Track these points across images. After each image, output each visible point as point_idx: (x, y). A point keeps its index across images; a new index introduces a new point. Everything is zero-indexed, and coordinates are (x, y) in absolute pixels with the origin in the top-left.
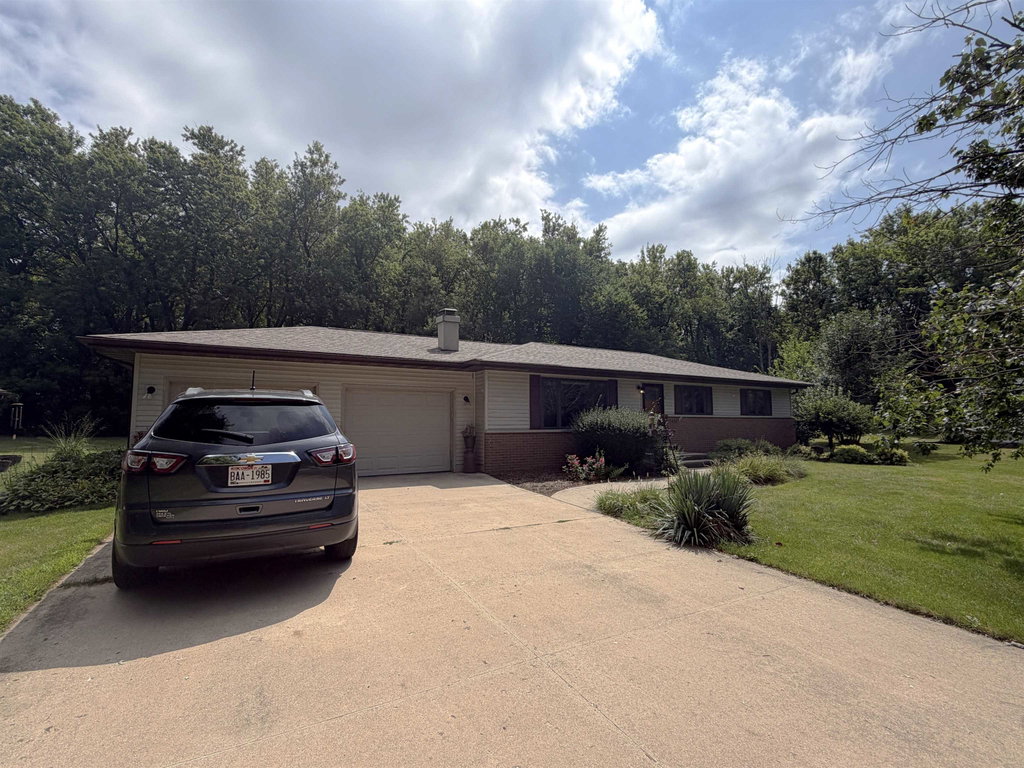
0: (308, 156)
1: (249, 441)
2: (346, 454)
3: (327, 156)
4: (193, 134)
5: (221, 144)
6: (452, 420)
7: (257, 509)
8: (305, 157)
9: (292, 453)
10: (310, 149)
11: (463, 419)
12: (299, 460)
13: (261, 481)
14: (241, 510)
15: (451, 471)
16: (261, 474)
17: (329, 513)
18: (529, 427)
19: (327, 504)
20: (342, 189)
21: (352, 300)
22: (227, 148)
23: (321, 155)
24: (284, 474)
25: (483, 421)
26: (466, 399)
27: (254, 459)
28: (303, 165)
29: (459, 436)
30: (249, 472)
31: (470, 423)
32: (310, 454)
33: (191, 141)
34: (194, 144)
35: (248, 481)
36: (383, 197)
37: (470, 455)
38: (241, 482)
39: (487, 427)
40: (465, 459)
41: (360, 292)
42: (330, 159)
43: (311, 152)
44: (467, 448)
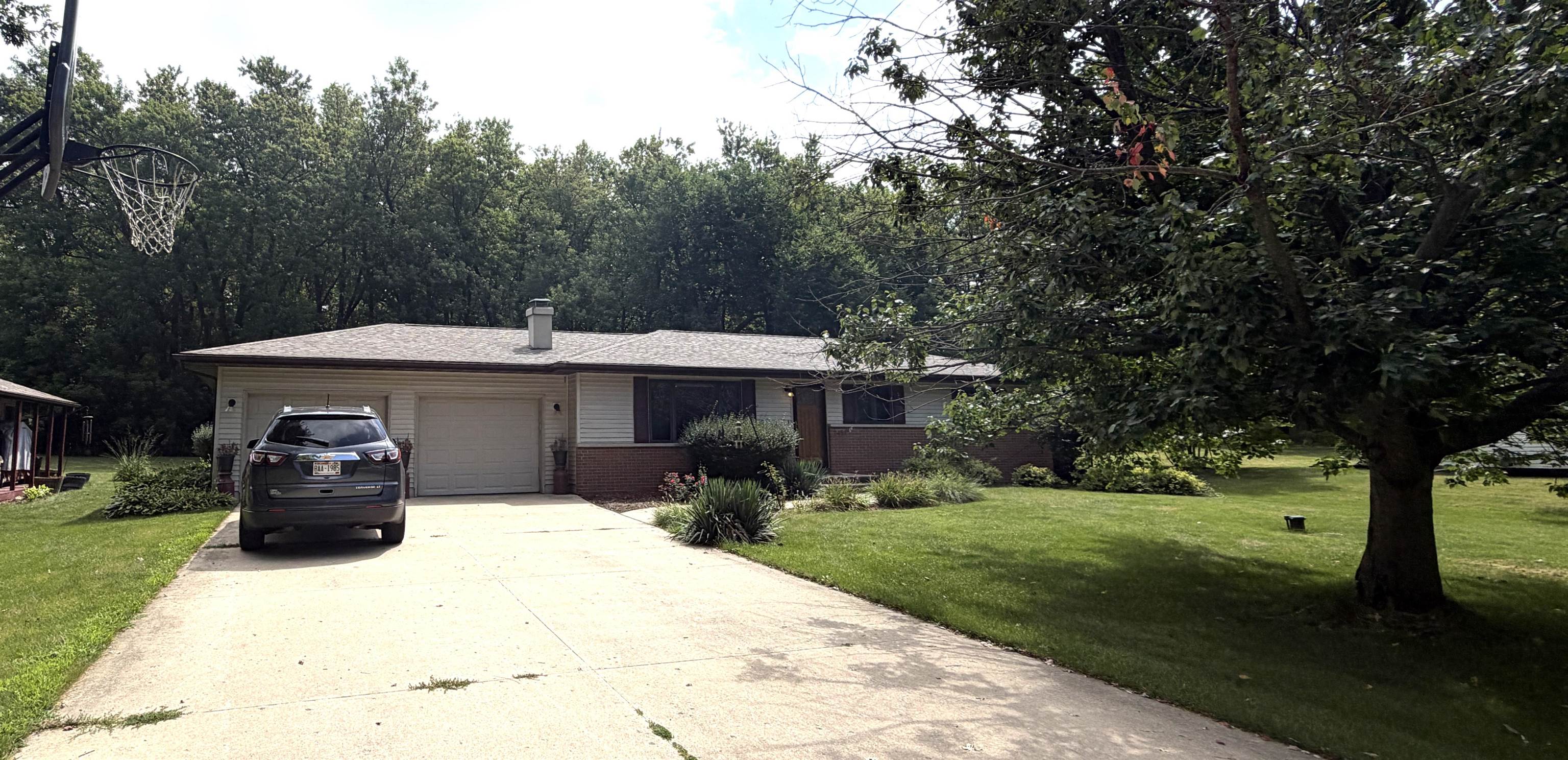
0: (390, 76)
1: (325, 445)
2: (392, 455)
3: (413, 75)
4: (250, 66)
5: (284, 75)
6: (540, 432)
7: (330, 491)
8: (386, 79)
9: (354, 454)
10: (392, 68)
11: (552, 433)
12: (359, 458)
13: (334, 473)
14: (322, 491)
15: (539, 492)
16: (334, 468)
17: (379, 498)
18: (633, 440)
19: (378, 492)
20: (434, 115)
21: (447, 268)
22: (291, 80)
23: (405, 74)
24: (348, 467)
25: (575, 433)
26: (557, 407)
27: (329, 457)
28: (383, 93)
29: (548, 452)
30: (326, 466)
31: (559, 436)
32: (366, 455)
33: (248, 75)
34: (252, 78)
35: (325, 472)
36: (490, 124)
37: (561, 474)
38: (321, 473)
39: (579, 441)
40: (556, 478)
41: (457, 258)
42: (417, 78)
43: (393, 72)
44: (557, 464)
